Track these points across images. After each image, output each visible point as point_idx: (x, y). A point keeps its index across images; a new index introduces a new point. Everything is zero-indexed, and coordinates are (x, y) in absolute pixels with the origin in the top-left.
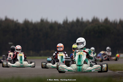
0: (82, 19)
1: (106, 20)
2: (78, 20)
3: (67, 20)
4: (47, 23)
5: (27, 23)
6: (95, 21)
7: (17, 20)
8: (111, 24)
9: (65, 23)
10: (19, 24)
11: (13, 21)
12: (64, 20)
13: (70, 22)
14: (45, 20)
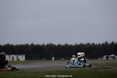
0: (83, 43)
1: (93, 44)
2: (81, 44)
3: (76, 44)
4: (68, 45)
5: (59, 45)
6: (88, 44)
8: (95, 45)
9: (76, 45)
10: (56, 46)
11: (53, 45)
13: (78, 45)
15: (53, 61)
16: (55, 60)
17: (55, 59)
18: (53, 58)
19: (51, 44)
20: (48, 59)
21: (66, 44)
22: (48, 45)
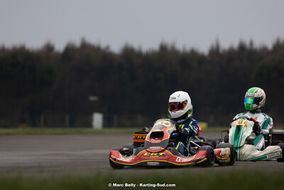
0: (251, 43)
2: (242, 47)
3: (218, 47)
4: (174, 52)
5: (129, 53)
6: (281, 47)
7: (108, 47)
9: (215, 52)
12: (212, 47)
13: (224, 51)
14: (169, 47)
15: (98, 133)
16: (108, 130)
17: (107, 123)
18: (98, 119)
19: (85, 46)
20: (72, 124)
21: (163, 48)
22: (69, 50)
